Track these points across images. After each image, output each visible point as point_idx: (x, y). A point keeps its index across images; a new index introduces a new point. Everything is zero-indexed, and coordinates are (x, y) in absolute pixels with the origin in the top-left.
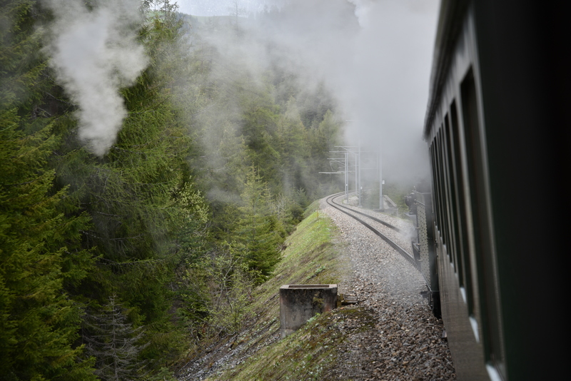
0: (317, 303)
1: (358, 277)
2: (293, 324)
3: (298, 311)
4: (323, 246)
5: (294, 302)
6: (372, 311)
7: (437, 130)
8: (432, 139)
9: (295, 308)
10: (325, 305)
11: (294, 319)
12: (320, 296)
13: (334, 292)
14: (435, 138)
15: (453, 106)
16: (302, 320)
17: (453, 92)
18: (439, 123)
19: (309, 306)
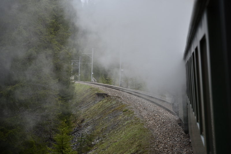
7: (189, 58)
8: (187, 61)
14: (188, 61)
15: (196, 49)
17: (196, 44)
18: (190, 55)
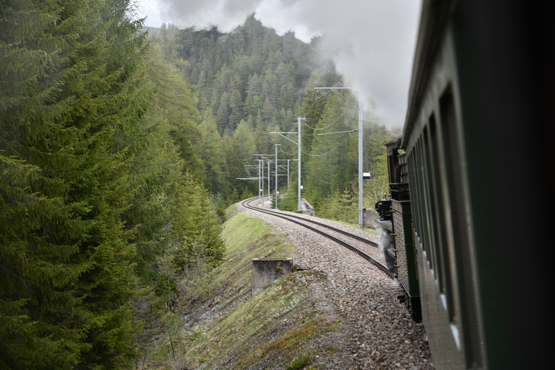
0: (279, 270)
1: (304, 254)
2: (262, 284)
3: (266, 276)
4: (266, 237)
5: (263, 270)
6: (322, 272)
9: (264, 273)
10: (285, 271)
11: (263, 282)
12: (281, 266)
13: (291, 262)
16: (269, 282)
19: (273, 272)
